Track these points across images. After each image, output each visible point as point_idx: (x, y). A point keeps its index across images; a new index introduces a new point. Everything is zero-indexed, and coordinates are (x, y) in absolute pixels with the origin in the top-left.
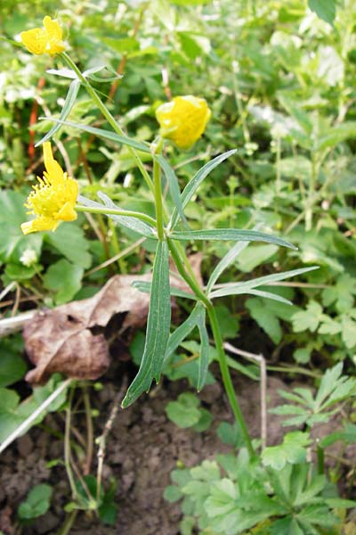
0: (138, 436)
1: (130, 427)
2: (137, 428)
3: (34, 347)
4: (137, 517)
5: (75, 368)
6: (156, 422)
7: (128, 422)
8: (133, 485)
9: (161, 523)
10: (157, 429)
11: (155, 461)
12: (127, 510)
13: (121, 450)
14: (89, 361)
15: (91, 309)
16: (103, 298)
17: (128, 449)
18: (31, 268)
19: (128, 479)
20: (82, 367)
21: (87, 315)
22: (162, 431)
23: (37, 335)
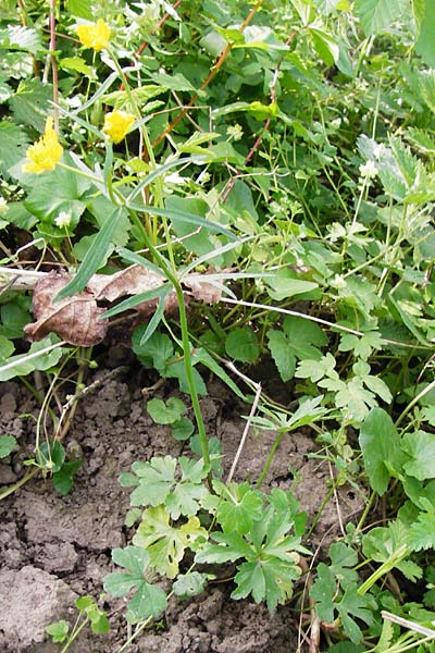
0: (120, 430)
1: (116, 419)
2: (121, 422)
3: (40, 301)
4: (90, 500)
5: (71, 331)
6: (142, 422)
7: (114, 414)
8: (98, 470)
9: (111, 512)
10: (140, 429)
11: (126, 455)
12: (83, 491)
13: (97, 437)
14: (85, 329)
15: (106, 284)
16: (120, 278)
17: (105, 438)
18: (62, 231)
19: (94, 464)
20: (79, 332)
21: (100, 289)
22: (144, 433)
23: (46, 292)
